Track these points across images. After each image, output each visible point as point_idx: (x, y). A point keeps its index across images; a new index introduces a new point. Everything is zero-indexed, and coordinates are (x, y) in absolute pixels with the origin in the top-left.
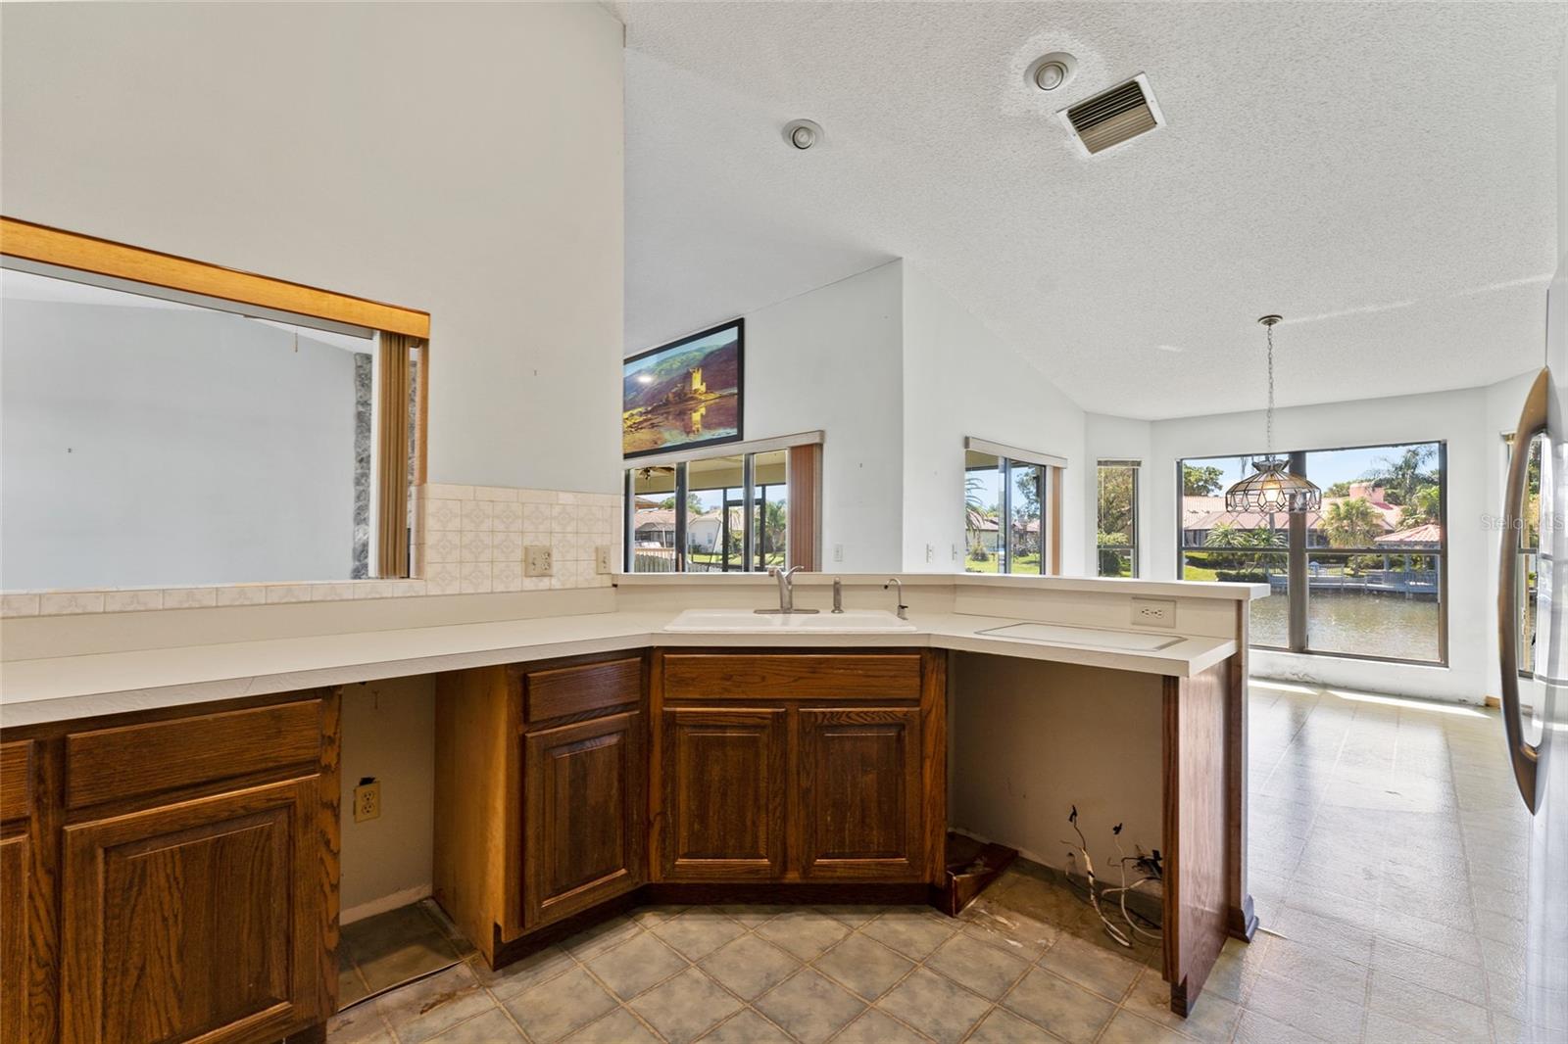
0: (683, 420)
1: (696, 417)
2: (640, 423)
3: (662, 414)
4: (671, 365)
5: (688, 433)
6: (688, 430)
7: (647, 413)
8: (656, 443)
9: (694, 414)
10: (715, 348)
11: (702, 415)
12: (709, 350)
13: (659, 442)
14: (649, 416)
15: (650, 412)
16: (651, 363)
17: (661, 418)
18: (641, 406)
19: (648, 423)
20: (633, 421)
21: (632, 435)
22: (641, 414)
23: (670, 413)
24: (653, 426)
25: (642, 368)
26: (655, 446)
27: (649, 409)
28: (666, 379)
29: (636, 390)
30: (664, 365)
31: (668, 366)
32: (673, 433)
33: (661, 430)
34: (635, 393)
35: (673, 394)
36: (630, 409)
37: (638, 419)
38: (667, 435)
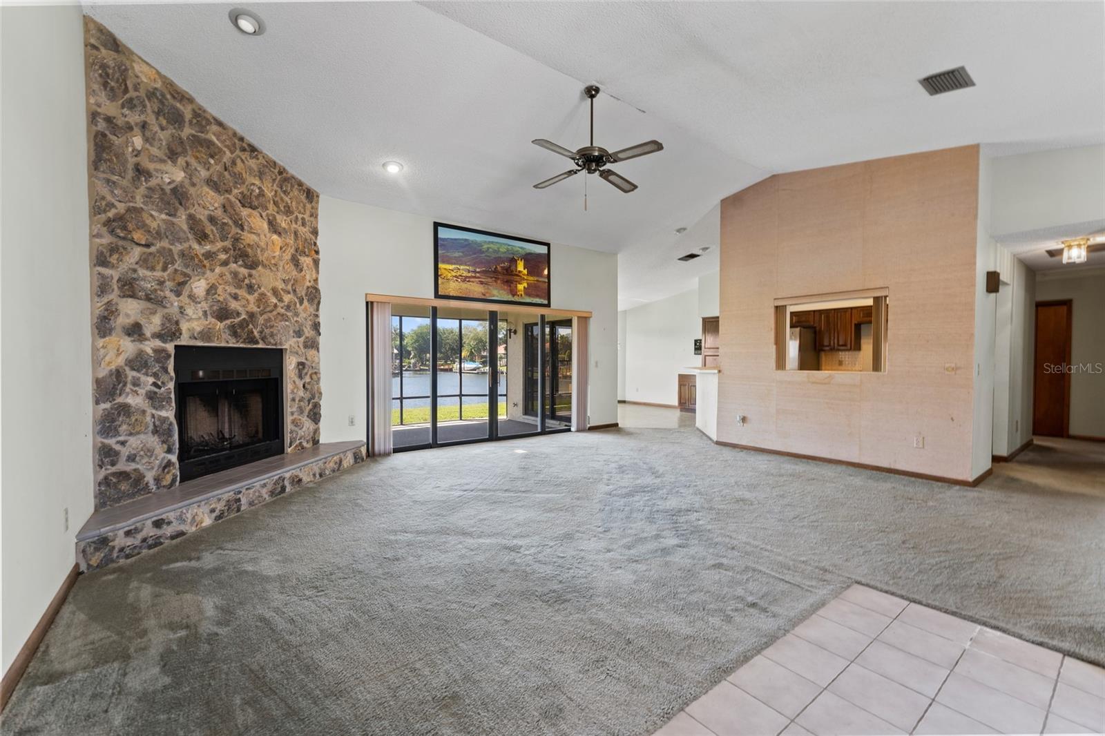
0: (510, 286)
1: (521, 287)
2: (466, 277)
3: (492, 278)
4: (498, 248)
5: (513, 295)
6: (514, 293)
7: (475, 272)
8: (484, 295)
9: (518, 285)
10: (532, 252)
11: (524, 287)
12: (528, 251)
13: (487, 295)
14: (478, 275)
15: (478, 272)
16: (477, 239)
17: (489, 280)
18: (468, 265)
19: (477, 280)
20: (458, 274)
21: (457, 283)
22: (469, 271)
23: (498, 279)
24: (482, 283)
25: (467, 238)
26: (483, 297)
27: (478, 270)
28: (494, 256)
29: (463, 252)
30: (492, 246)
31: (495, 247)
32: (501, 292)
33: (490, 287)
34: (461, 254)
35: (502, 267)
36: (455, 264)
37: (465, 274)
38: (495, 292)
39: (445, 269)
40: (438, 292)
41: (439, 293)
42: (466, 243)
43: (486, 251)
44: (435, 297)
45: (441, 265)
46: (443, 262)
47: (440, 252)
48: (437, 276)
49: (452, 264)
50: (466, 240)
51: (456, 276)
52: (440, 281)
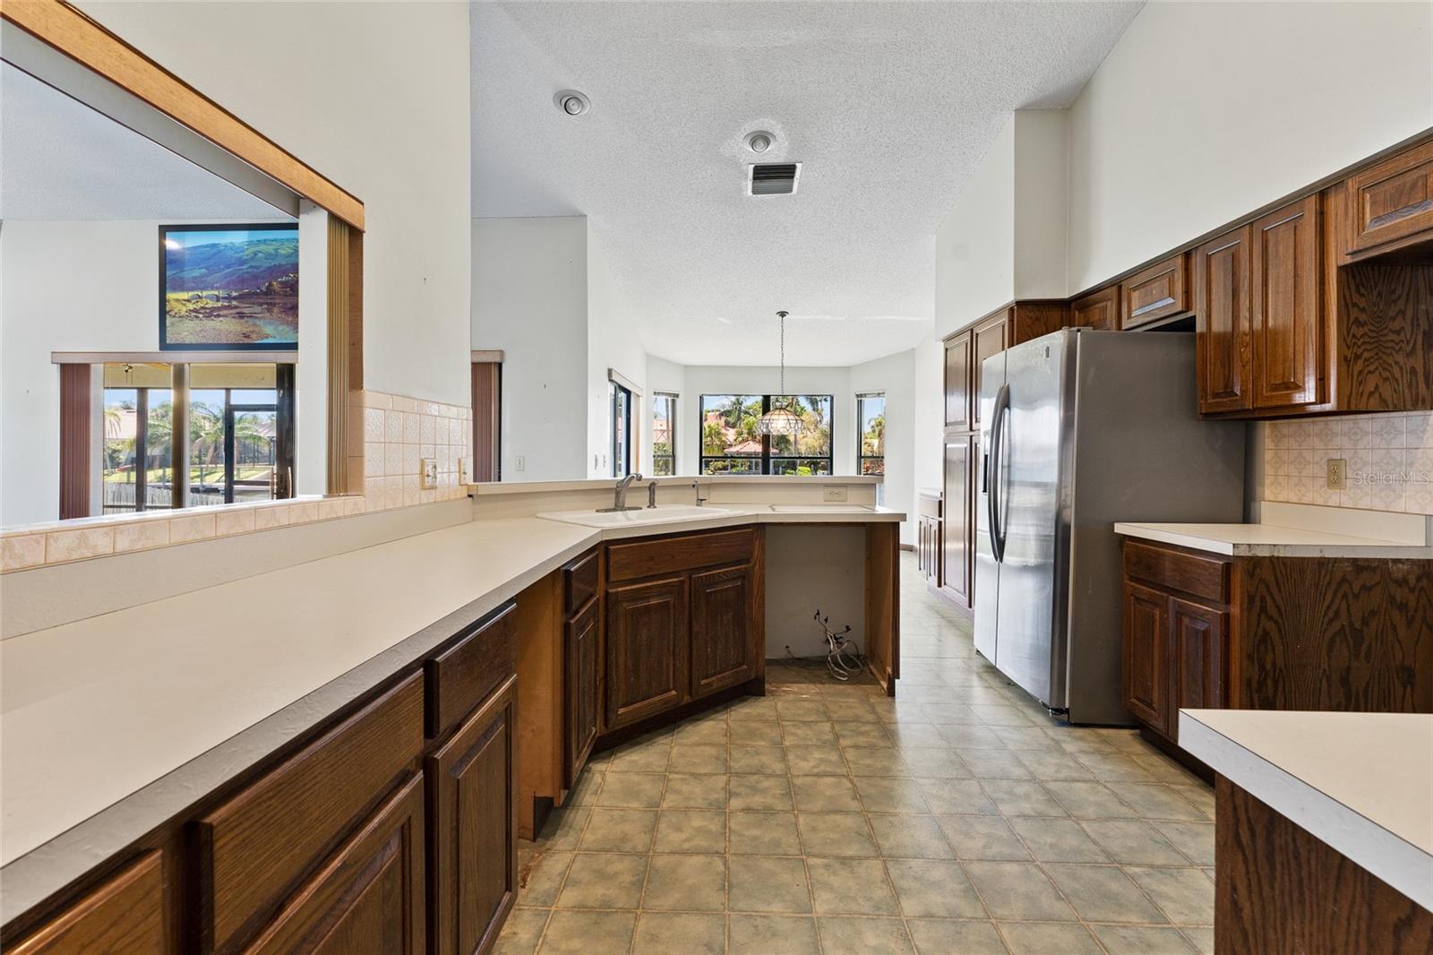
2: (214, 309)
3: (261, 305)
4: (276, 250)
7: (229, 298)
8: (248, 337)
13: (254, 336)
14: (234, 303)
15: (235, 298)
16: (234, 241)
17: (257, 309)
18: (217, 289)
19: (232, 311)
20: (200, 305)
21: (198, 321)
22: (218, 299)
23: (275, 305)
24: (241, 316)
25: (217, 242)
26: (247, 341)
27: (234, 294)
28: (266, 264)
29: (206, 268)
30: (262, 247)
31: (270, 249)
32: (281, 328)
33: (258, 322)
34: (204, 271)
35: (281, 283)
36: (193, 290)
37: (211, 304)
38: (269, 330)
39: (177, 300)
40: (165, 340)
41: (168, 342)
42: (214, 251)
43: (252, 259)
44: (160, 349)
45: (170, 296)
46: (174, 289)
47: (169, 273)
48: (163, 313)
49: (188, 290)
50: (214, 245)
51: (195, 311)
52: (169, 320)
